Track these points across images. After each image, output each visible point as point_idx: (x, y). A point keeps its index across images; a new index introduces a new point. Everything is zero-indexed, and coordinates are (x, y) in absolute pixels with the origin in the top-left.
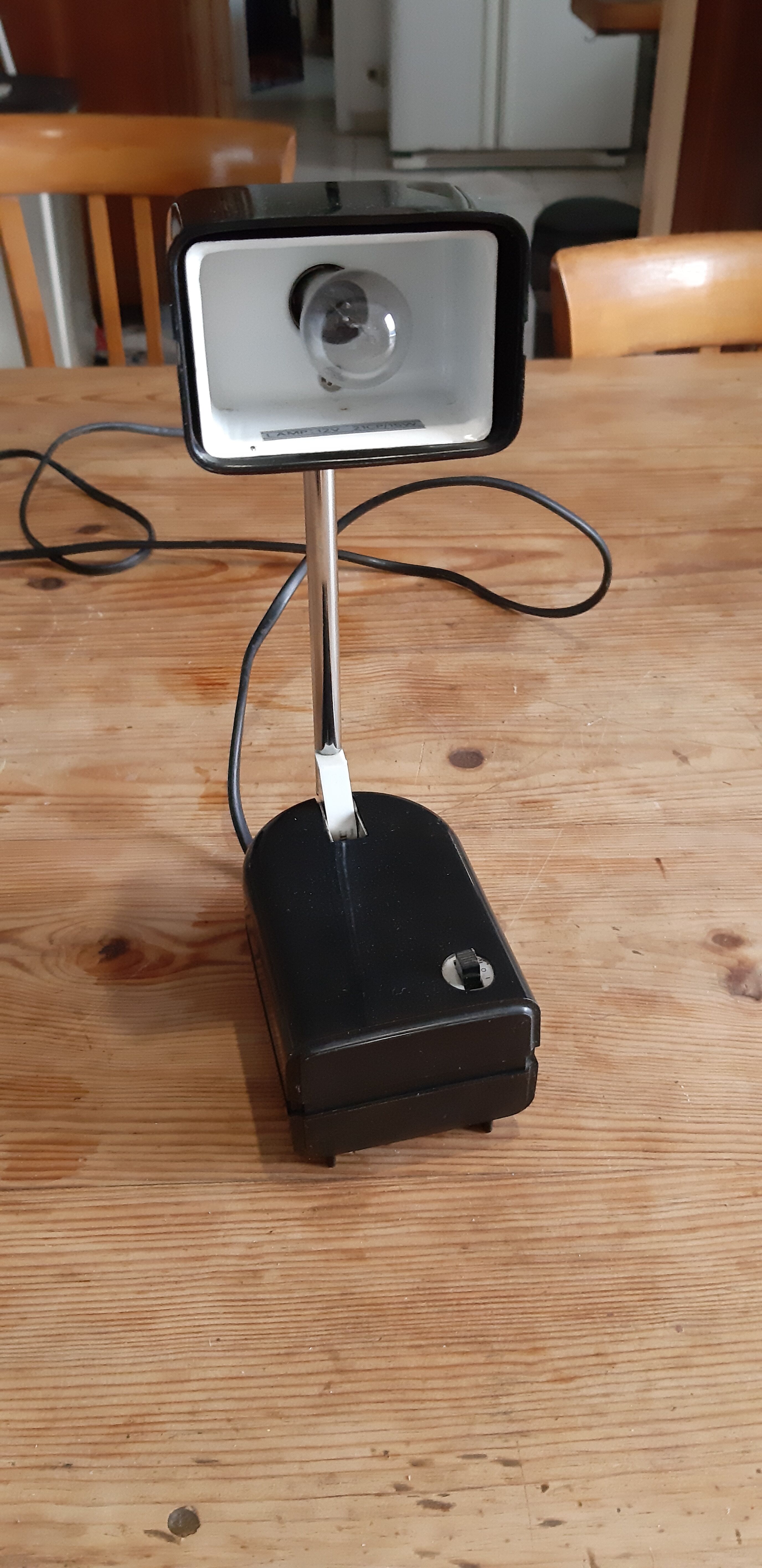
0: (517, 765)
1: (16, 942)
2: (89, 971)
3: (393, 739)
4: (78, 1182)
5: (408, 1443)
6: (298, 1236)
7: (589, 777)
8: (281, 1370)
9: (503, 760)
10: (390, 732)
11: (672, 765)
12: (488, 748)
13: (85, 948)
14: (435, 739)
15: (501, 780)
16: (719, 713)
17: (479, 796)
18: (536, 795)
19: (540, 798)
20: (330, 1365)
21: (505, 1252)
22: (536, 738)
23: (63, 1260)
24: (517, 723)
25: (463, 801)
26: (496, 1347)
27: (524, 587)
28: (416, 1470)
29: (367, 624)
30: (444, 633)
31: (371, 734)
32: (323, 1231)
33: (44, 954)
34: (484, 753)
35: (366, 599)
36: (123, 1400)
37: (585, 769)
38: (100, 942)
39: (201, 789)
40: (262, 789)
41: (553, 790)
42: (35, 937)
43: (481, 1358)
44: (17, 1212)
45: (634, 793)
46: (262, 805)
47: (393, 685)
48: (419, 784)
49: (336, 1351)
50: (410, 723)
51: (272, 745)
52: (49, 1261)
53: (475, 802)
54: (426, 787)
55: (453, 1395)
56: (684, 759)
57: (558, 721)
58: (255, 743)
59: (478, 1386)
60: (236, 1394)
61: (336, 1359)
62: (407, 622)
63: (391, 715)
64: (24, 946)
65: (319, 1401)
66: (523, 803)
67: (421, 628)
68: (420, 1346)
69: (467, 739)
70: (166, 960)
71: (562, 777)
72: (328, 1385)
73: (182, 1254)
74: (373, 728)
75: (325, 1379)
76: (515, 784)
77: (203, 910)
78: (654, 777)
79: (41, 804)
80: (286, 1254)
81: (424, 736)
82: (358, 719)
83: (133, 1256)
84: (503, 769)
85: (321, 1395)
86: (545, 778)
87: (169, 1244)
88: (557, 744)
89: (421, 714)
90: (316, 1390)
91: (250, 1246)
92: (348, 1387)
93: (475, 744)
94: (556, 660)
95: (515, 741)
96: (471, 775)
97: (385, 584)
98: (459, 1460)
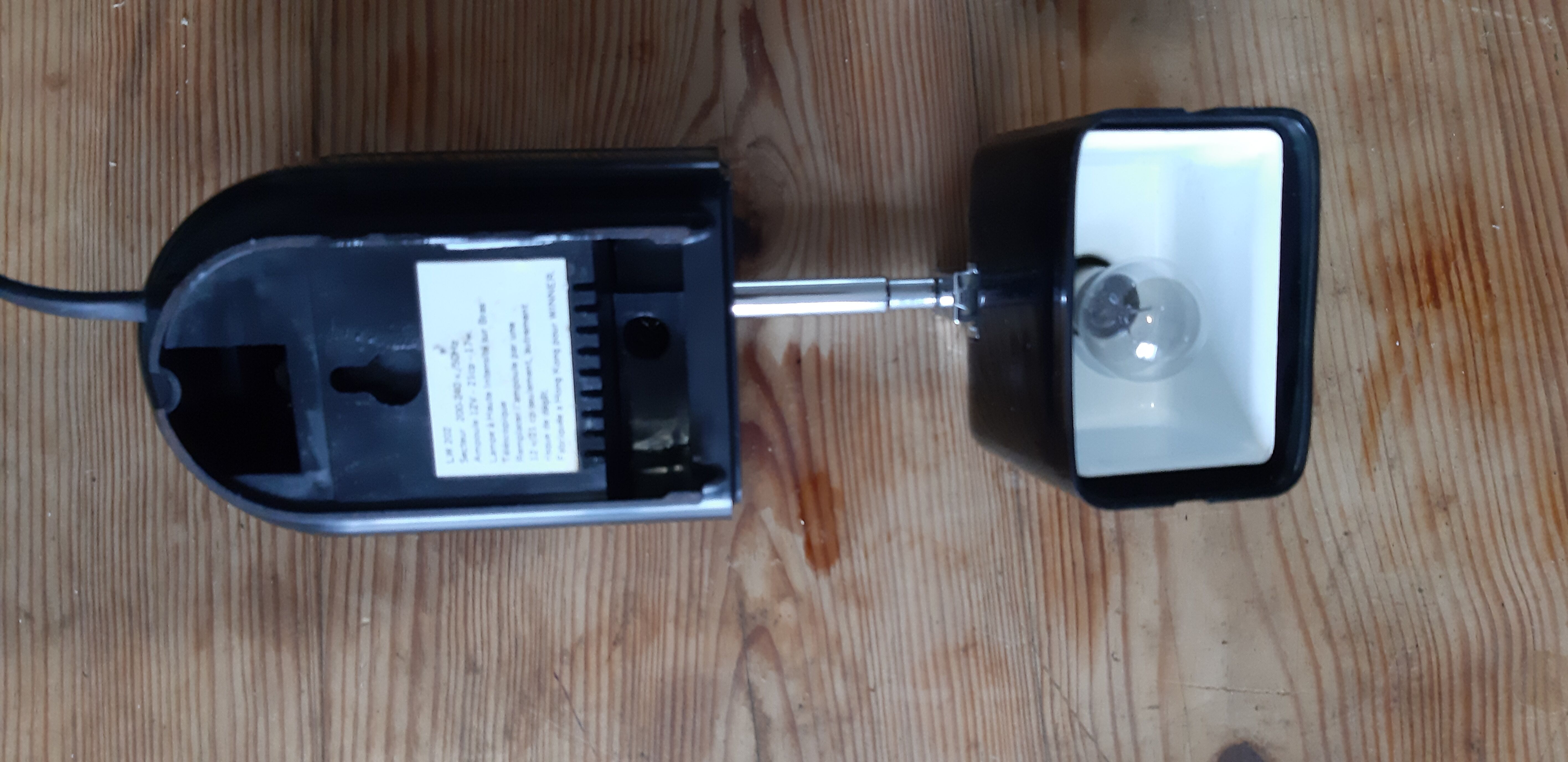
3: (1293, 636)
6: (235, 562)
8: (51, 559)
10: (1316, 629)
14: (1300, 713)
20: (55, 616)
31: (1305, 592)
32: (241, 593)
36: (24, 383)
47: (1471, 624)
48: (1161, 688)
49: (73, 622)
50: (1347, 663)
54: (1155, 702)
60: (25, 510)
61: (62, 625)
63: (1369, 625)
65: (11, 607)
72: (29, 617)
74: (1323, 593)
75: (38, 613)
77: (825, 353)
80: (209, 547)
81: (1307, 691)
85: (18, 608)
89: (1380, 682)
90: (24, 601)
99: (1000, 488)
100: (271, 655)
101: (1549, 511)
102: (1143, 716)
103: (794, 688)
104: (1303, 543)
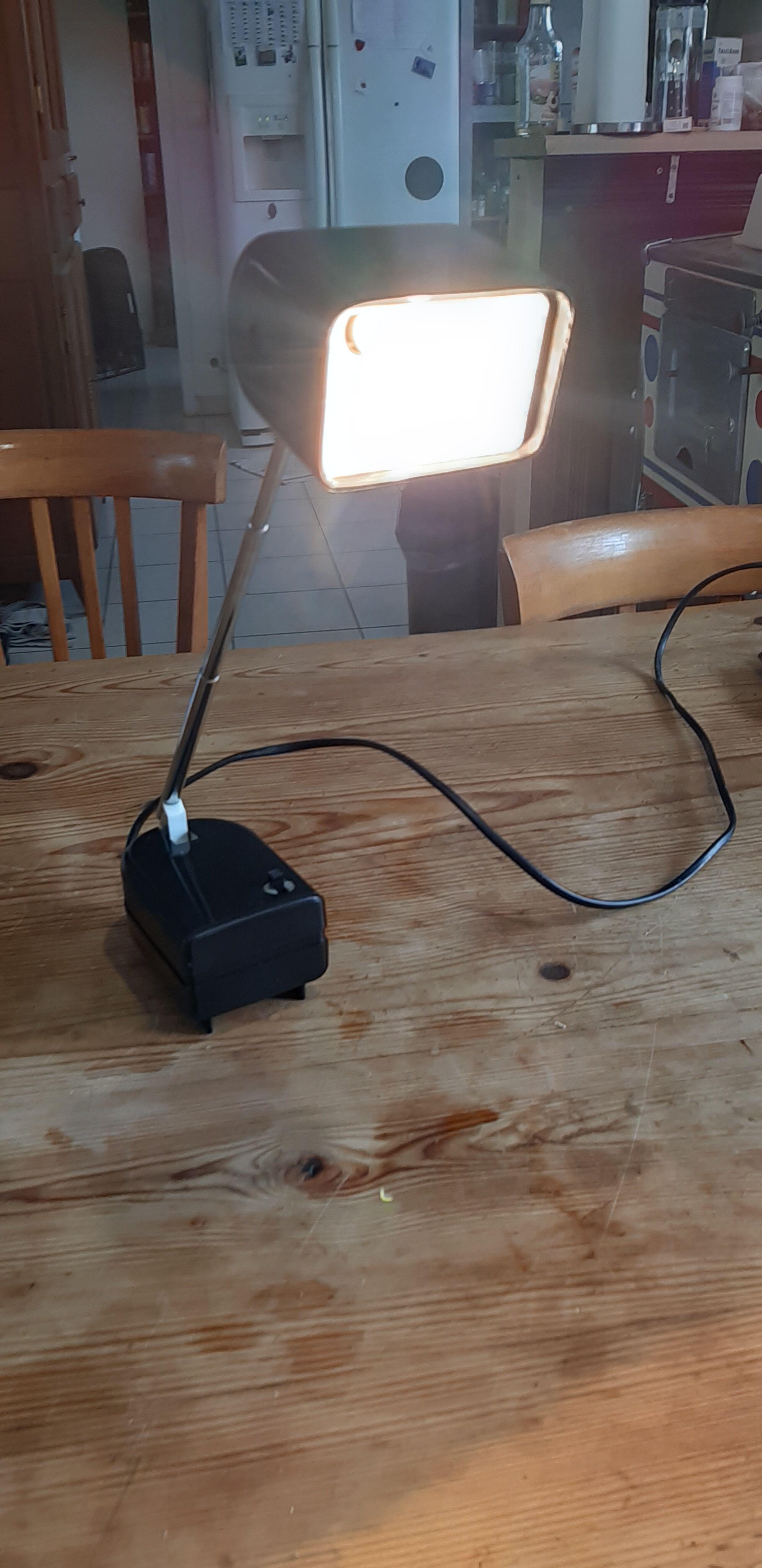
0: (600, 974)
1: (226, 1171)
2: (300, 1188)
3: (488, 962)
4: (357, 1367)
5: (707, 1533)
7: (662, 978)
8: (585, 1494)
9: (586, 970)
10: (484, 955)
11: (726, 962)
12: (571, 961)
13: (290, 1168)
14: (522, 958)
15: (589, 988)
16: (748, 915)
17: (578, 1003)
18: (623, 997)
19: (628, 999)
20: (623, 1483)
21: (730, 1374)
22: (607, 949)
23: (371, 1433)
24: (587, 937)
25: (565, 1008)
26: (751, 1448)
27: (549, 822)
28: (721, 1553)
29: (428, 864)
30: (496, 866)
31: (467, 958)
33: (254, 1179)
34: (568, 966)
35: (419, 843)
37: (657, 971)
38: (299, 1162)
39: (338, 1021)
40: (391, 1015)
41: (636, 991)
42: (242, 1164)
43: (742, 1459)
44: (316, 1399)
45: (705, 988)
46: (397, 1029)
47: (467, 915)
48: (523, 997)
50: (495, 946)
51: (385, 976)
52: (359, 1435)
53: (575, 1009)
54: (530, 999)
55: (730, 1491)
56: (735, 956)
57: (619, 933)
58: (370, 976)
59: (748, 1481)
61: (626, 1478)
62: (462, 859)
64: (235, 1174)
65: (624, 1513)
66: (617, 1005)
67: (476, 864)
68: (689, 1458)
69: (549, 955)
70: (363, 1172)
71: (640, 980)
72: (628, 1499)
73: (468, 1413)
74: (466, 953)
75: (624, 1495)
76: (603, 990)
78: (715, 973)
79: (204, 1049)
81: (512, 956)
82: (451, 947)
83: (429, 1421)
84: (588, 978)
85: (624, 1508)
86: (626, 983)
87: (455, 1406)
88: (626, 953)
89: (502, 938)
90: (619, 1505)
91: (523, 1398)
92: (643, 1499)
93: (560, 959)
94: (599, 881)
95: (590, 954)
96: (563, 986)
97: (431, 828)
98: (753, 1540)
99: (439, 1055)
100: (612, 1356)
101: (416, 896)
102: (538, 1002)
103: (561, 1122)
104: (444, 960)
